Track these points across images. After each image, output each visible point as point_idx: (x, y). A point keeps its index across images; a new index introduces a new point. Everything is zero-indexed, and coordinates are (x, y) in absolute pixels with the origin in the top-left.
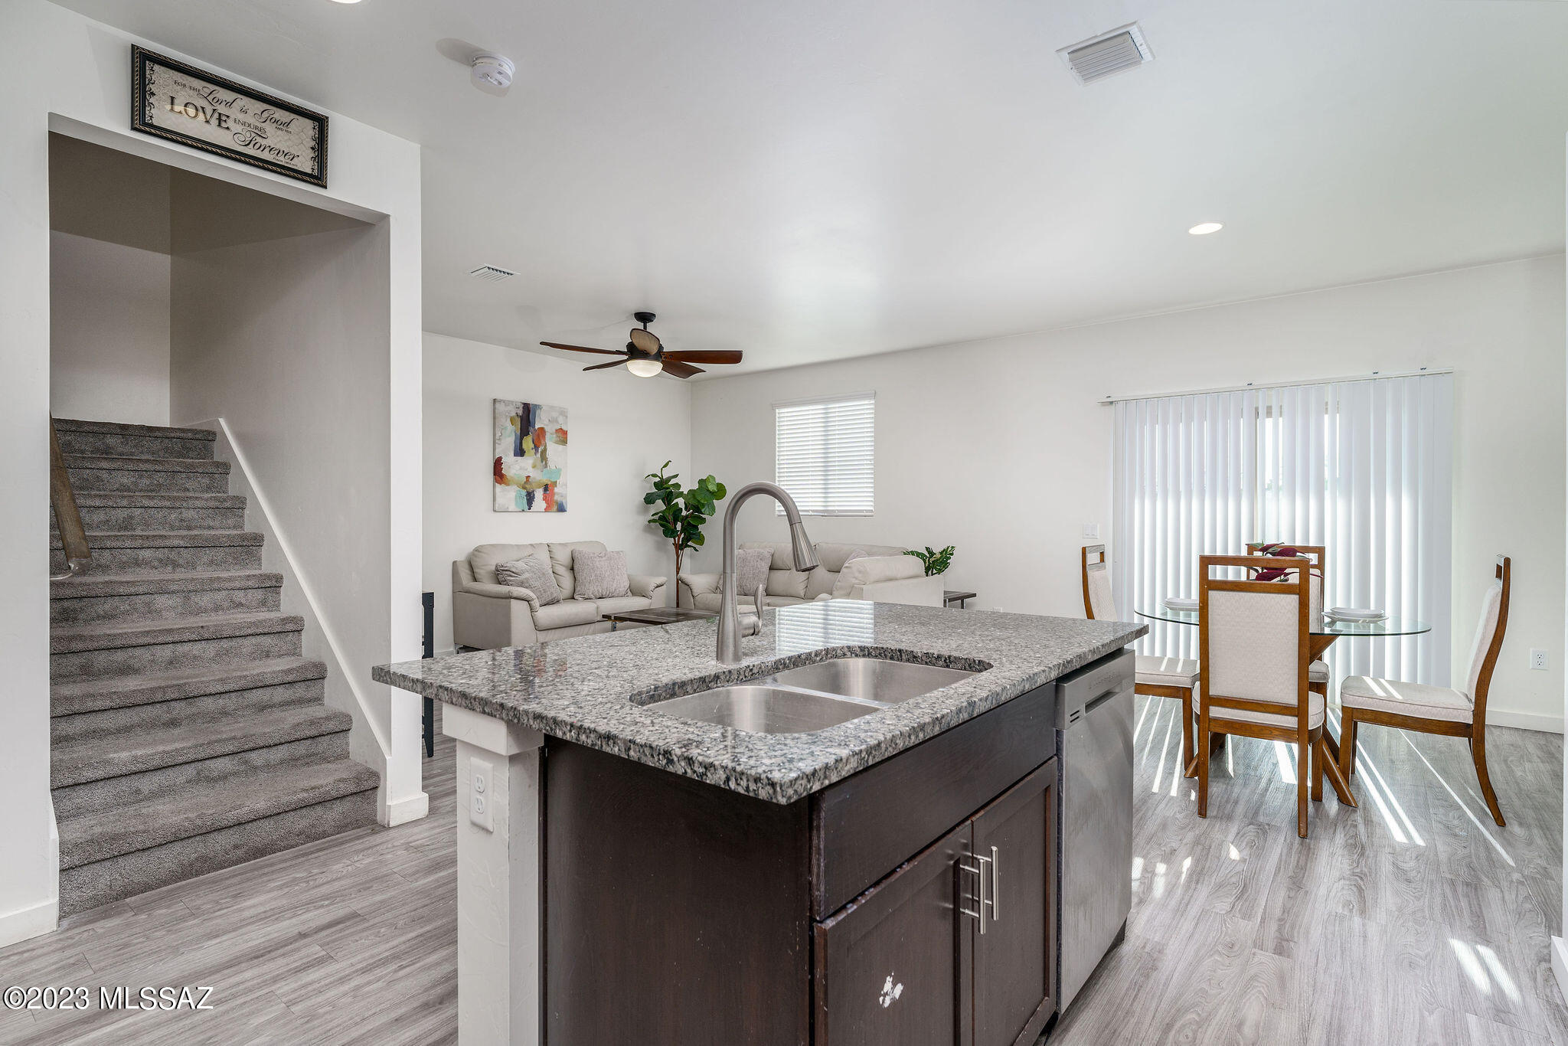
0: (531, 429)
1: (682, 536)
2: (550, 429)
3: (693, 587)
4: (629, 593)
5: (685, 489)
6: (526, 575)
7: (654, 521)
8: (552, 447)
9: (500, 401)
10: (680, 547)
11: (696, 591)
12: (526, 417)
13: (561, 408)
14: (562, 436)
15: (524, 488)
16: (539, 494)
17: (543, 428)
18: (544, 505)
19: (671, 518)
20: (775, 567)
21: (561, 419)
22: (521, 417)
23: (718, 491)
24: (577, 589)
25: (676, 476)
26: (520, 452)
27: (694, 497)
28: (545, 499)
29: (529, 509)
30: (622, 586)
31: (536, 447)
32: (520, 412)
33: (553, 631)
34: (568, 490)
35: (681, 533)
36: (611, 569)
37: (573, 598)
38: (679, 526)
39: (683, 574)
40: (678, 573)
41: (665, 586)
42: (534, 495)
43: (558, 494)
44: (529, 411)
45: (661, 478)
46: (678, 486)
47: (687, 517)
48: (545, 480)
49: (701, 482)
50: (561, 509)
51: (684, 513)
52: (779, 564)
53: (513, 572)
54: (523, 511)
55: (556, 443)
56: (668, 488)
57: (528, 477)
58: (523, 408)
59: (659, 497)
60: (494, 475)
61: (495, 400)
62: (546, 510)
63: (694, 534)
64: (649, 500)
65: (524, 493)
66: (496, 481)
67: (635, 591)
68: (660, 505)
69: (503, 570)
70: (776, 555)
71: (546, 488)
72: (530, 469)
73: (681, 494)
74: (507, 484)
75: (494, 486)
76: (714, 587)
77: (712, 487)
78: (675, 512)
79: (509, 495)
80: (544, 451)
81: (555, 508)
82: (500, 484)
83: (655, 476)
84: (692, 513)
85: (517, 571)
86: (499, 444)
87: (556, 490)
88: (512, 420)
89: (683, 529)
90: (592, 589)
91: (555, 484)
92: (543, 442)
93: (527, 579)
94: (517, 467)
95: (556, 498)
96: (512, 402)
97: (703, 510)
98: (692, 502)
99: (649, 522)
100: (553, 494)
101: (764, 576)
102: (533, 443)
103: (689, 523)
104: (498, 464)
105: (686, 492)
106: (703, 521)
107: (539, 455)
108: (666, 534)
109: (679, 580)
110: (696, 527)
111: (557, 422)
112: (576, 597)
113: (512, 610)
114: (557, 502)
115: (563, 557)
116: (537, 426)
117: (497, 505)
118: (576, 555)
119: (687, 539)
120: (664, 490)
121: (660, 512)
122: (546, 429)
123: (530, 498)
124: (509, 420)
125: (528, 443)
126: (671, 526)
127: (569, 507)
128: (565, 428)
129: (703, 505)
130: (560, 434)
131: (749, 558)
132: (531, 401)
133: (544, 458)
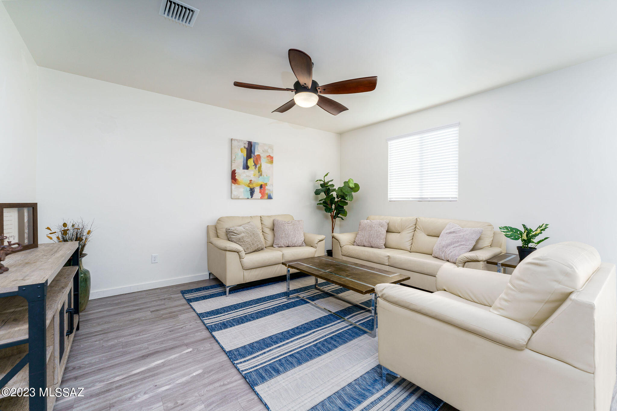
0: (253, 155)
1: (335, 211)
2: (263, 156)
3: (341, 242)
4: (304, 244)
5: (336, 188)
6: (243, 235)
7: (320, 204)
8: (264, 164)
9: (235, 140)
10: (334, 218)
11: (342, 243)
12: (250, 149)
13: (269, 145)
14: (271, 159)
15: (249, 186)
16: (257, 190)
17: (259, 155)
18: (260, 195)
19: (329, 202)
20: (390, 230)
21: (269, 151)
22: (247, 149)
23: (355, 187)
24: (275, 241)
25: (332, 180)
26: (246, 167)
27: (342, 191)
28: (260, 192)
29: (252, 197)
30: (300, 240)
31: (255, 165)
32: (246, 146)
33: (255, 269)
34: (273, 188)
35: (335, 210)
36: (294, 230)
37: (272, 246)
38: (333, 206)
39: (335, 234)
40: (333, 232)
41: (324, 241)
42: (254, 190)
43: (268, 189)
44: (251, 146)
45: (324, 182)
46: (333, 185)
47: (338, 201)
48: (261, 182)
49: (345, 183)
50: (270, 198)
51: (336, 200)
52: (392, 228)
53: (235, 233)
54: (248, 198)
55: (267, 163)
56: (327, 187)
57: (251, 181)
58: (248, 144)
59: (322, 191)
60: (232, 179)
61: (232, 139)
62: (261, 198)
63: (341, 211)
64: (317, 193)
65: (248, 189)
66: (232, 182)
67: (307, 243)
68: (323, 196)
69: (230, 232)
70: (390, 224)
71: (261, 186)
72: (252, 176)
73: (334, 190)
74: (239, 184)
75: (231, 185)
76: (353, 241)
77: (352, 185)
78: (331, 199)
79: (241, 190)
80: (260, 167)
81: (266, 197)
82: (235, 184)
83: (321, 180)
84: (341, 200)
85: (237, 232)
86: (234, 163)
87: (267, 187)
88: (241, 150)
89: (336, 208)
90: (282, 242)
91: (266, 184)
92: (259, 162)
93: (243, 237)
94: (245, 175)
95: (267, 192)
96: (242, 141)
97: (346, 198)
98: (340, 193)
99: (318, 204)
100: (265, 190)
101: (384, 237)
102: (254, 162)
103: (339, 205)
104: (233, 173)
105: (337, 189)
106: (346, 204)
107: (257, 169)
108: (326, 210)
109: (333, 237)
110: (343, 207)
111: (267, 152)
112: (274, 246)
113: (227, 259)
114: (267, 194)
115: (268, 223)
116: (256, 154)
117: (233, 195)
118: (275, 222)
119: (337, 214)
120: (326, 188)
121: (324, 199)
122: (261, 155)
123: (252, 192)
124: (240, 150)
125: (251, 162)
126: (329, 207)
127: (274, 196)
128: (272, 155)
129: (346, 195)
130: (269, 158)
131: (374, 225)
132: (253, 140)
133: (260, 171)
